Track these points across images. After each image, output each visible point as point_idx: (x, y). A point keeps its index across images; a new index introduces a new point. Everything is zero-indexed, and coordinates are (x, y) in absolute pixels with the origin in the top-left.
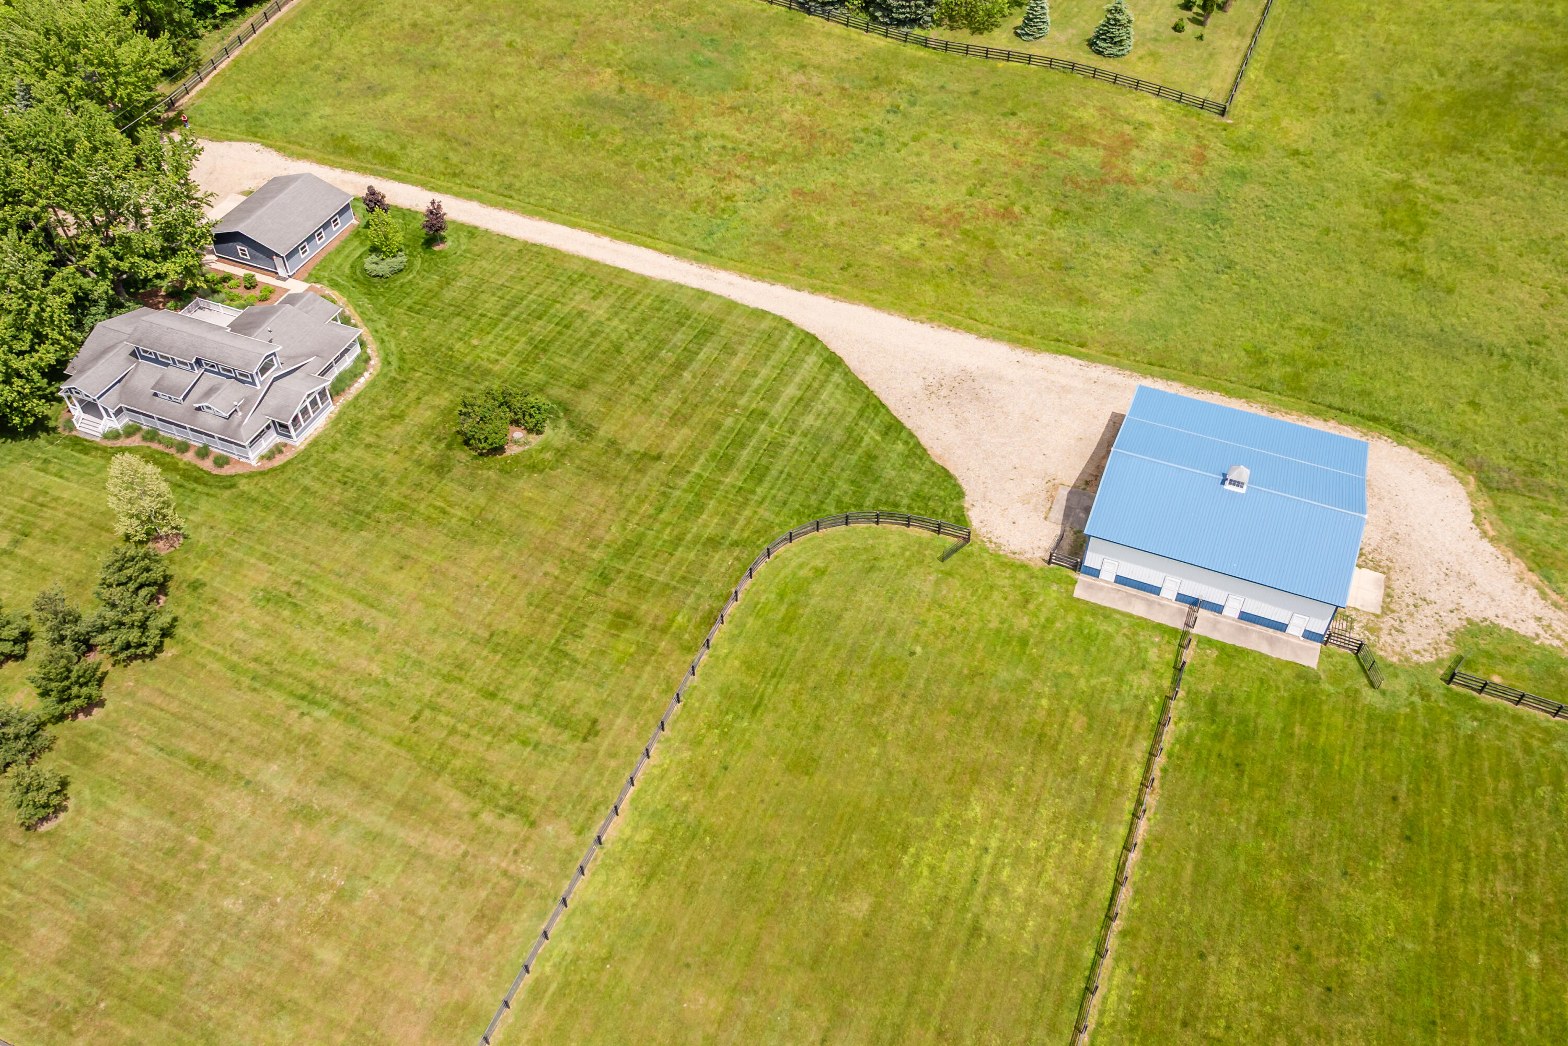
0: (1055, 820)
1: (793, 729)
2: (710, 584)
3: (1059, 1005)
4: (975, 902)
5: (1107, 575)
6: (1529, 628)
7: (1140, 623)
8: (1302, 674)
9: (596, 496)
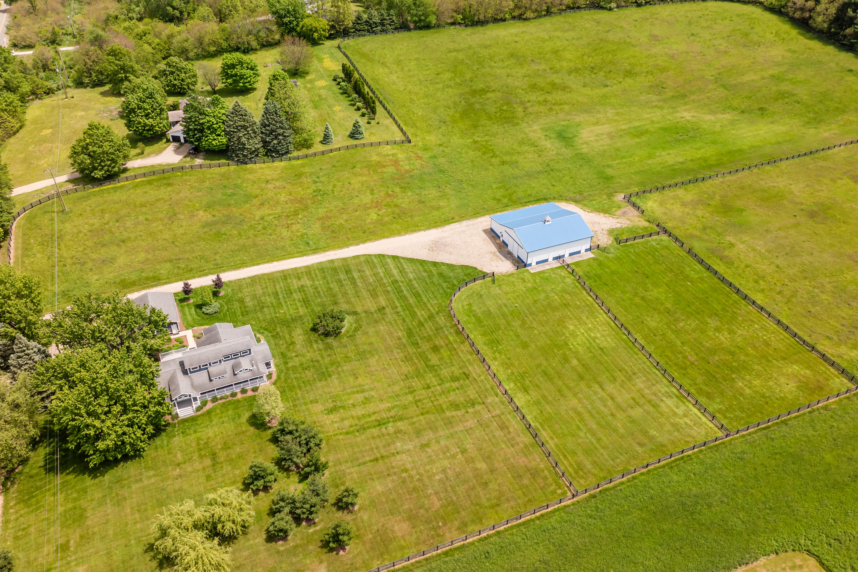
0: (588, 318)
1: (512, 340)
2: (446, 326)
3: (632, 349)
4: (594, 344)
5: (534, 264)
6: (618, 225)
7: (552, 269)
8: (594, 259)
9: (382, 328)
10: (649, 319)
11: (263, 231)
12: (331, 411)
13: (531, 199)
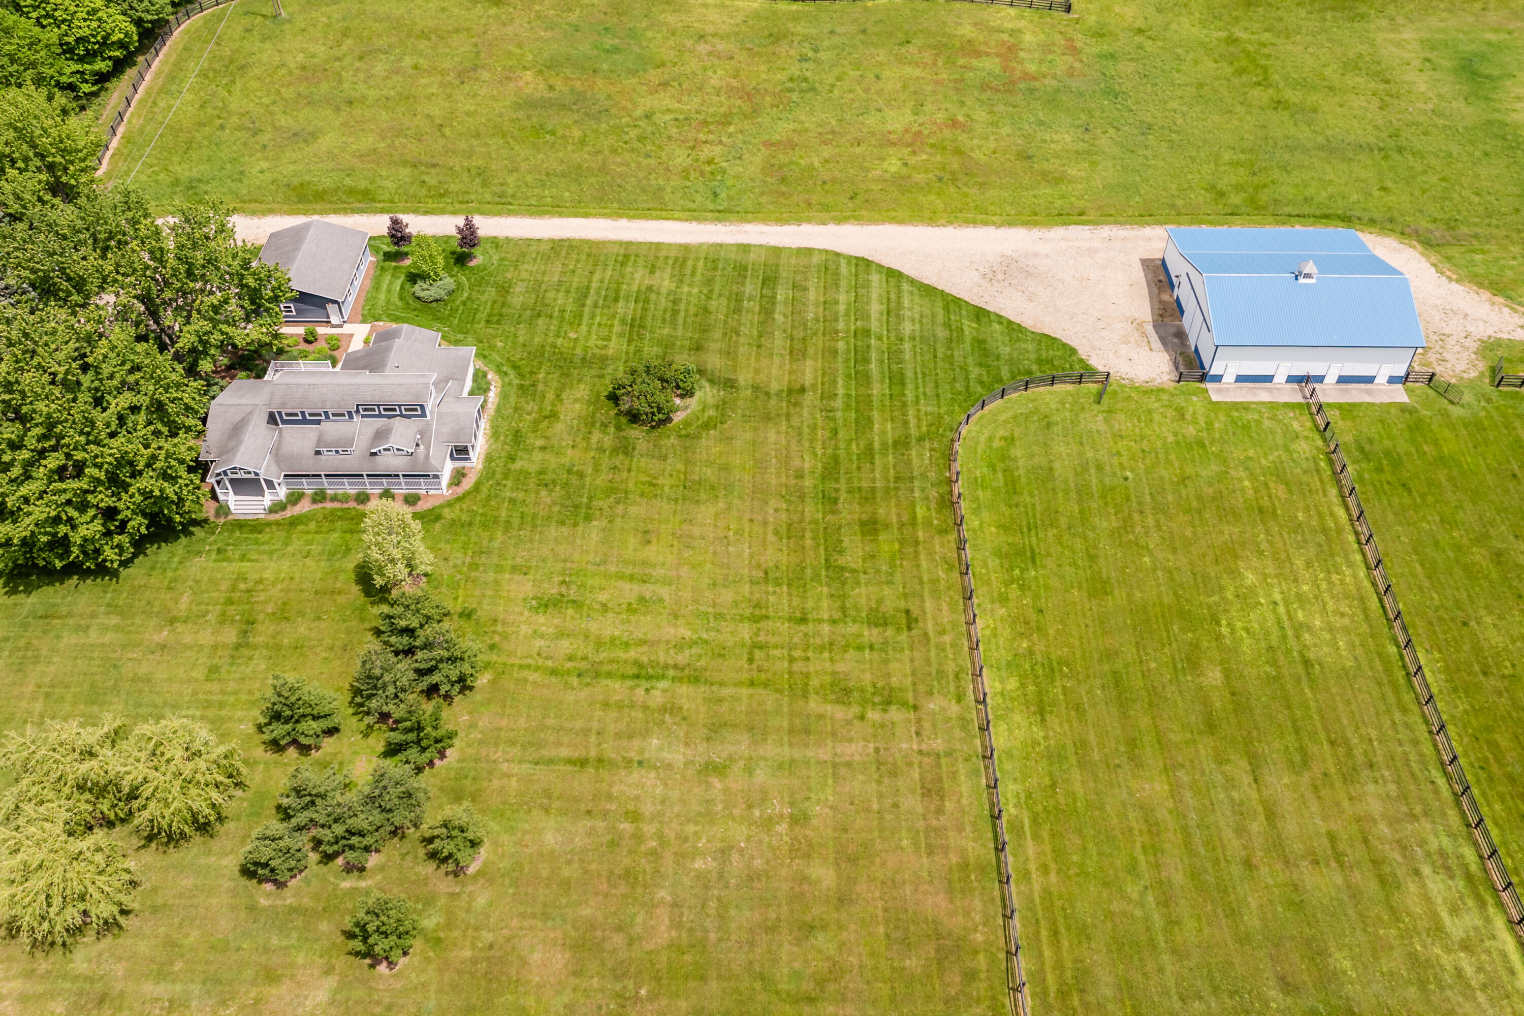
0: (1309, 564)
1: (1074, 564)
2: (923, 476)
3: (1396, 691)
4: (1292, 642)
5: (1229, 378)
7: (1273, 406)
8: (1403, 409)
9: (773, 435)
10: (1488, 620)
11: (637, 145)
12: (545, 605)
13: (1306, 210)
